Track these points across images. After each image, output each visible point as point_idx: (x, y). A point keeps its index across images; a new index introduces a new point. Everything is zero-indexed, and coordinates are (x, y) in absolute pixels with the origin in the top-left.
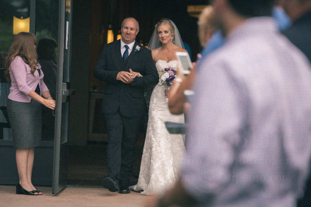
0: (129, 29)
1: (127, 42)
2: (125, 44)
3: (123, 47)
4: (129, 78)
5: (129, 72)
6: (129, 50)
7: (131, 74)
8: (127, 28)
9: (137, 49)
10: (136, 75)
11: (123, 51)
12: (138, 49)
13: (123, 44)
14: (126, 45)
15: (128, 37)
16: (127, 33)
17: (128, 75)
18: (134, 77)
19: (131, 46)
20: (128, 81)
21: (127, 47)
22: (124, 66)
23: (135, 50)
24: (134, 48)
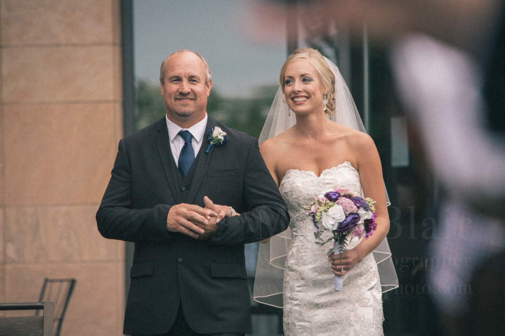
0: (185, 82)
1: (183, 119)
2: (179, 129)
3: (175, 138)
4: (206, 222)
5: (203, 205)
6: (194, 144)
7: (209, 212)
8: (178, 79)
9: (217, 137)
10: (223, 214)
11: (176, 148)
12: (220, 137)
13: (173, 129)
14: (185, 129)
15: (185, 105)
16: (181, 94)
17: (203, 214)
18: (218, 220)
19: (197, 130)
20: (202, 231)
21: (186, 136)
22: (184, 189)
23: (212, 140)
24: (208, 135)
